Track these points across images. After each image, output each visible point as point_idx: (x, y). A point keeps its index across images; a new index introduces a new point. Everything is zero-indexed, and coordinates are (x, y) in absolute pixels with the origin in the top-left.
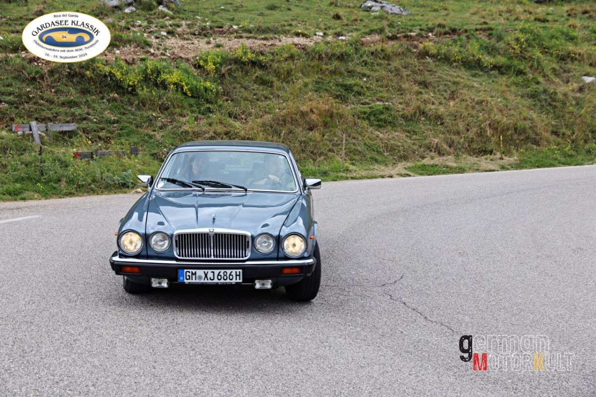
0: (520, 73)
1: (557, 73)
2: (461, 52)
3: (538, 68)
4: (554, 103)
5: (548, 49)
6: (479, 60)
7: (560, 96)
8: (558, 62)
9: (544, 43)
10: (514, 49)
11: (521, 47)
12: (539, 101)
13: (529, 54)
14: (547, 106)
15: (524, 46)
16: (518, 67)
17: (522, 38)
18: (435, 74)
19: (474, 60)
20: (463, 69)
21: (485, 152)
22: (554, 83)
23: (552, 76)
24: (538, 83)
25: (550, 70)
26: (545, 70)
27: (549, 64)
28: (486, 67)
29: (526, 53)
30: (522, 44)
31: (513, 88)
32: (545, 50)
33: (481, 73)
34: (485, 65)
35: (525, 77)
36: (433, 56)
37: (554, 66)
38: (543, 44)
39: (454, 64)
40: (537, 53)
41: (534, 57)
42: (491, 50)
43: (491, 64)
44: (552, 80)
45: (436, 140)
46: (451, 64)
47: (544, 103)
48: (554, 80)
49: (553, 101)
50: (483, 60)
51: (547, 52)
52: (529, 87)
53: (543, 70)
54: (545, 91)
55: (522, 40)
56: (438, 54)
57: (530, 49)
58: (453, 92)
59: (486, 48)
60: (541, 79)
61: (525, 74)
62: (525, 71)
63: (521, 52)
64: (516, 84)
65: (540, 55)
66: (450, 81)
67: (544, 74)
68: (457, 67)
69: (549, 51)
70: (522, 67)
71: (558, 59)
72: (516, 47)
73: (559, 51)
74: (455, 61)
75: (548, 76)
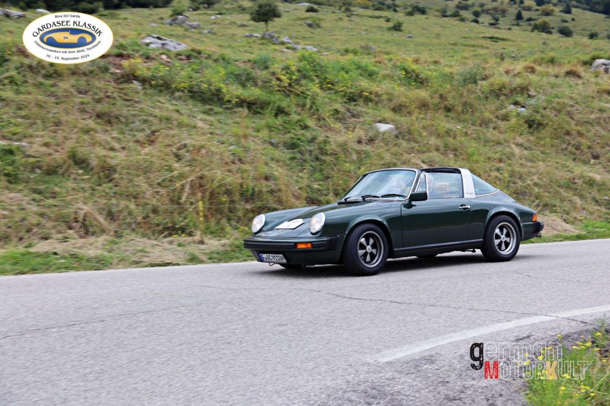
0: (280, 111)
1: (340, 116)
2: (191, 78)
3: (311, 107)
4: (323, 158)
5: (333, 84)
6: (219, 90)
7: (332, 147)
8: (346, 103)
9: (327, 76)
10: (279, 79)
11: (291, 79)
12: (300, 152)
13: (301, 89)
14: (312, 161)
15: (294, 77)
16: (278, 103)
17: (294, 65)
18: (136, 105)
19: (210, 90)
20: (190, 102)
21: (172, 230)
22: (330, 129)
23: (330, 121)
24: (306, 127)
25: (329, 111)
26: (321, 110)
27: (329, 103)
28: (229, 101)
29: (297, 87)
30: (292, 73)
31: (264, 134)
32: (327, 85)
33: (220, 110)
34: (227, 98)
35: (286, 118)
36: (144, 81)
37: (338, 106)
38: (326, 78)
39: (177, 94)
40: (314, 88)
41: (308, 93)
42: (245, 80)
43: (238, 97)
44: (330, 125)
45: (86, 208)
46: (173, 93)
47: (307, 156)
48: (332, 125)
49: (322, 155)
50: (224, 91)
51: (330, 89)
52: (289, 132)
53: (318, 110)
54: (313, 140)
55: (293, 68)
56: (154, 78)
57: (303, 82)
58: (153, 133)
59: (238, 76)
60: (311, 123)
61: (287, 114)
62: (287, 110)
63: (290, 85)
64: (270, 128)
65: (318, 91)
66: (155, 117)
67: (319, 116)
68: (180, 98)
69: (333, 87)
70: (284, 104)
71: (345, 99)
72: (282, 77)
73: (347, 87)
74: (178, 91)
75: (324, 119)
